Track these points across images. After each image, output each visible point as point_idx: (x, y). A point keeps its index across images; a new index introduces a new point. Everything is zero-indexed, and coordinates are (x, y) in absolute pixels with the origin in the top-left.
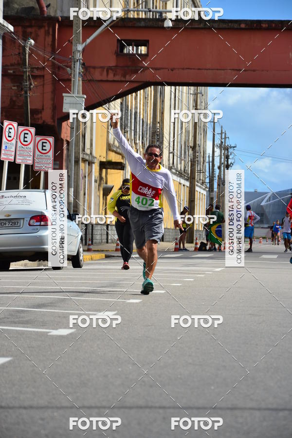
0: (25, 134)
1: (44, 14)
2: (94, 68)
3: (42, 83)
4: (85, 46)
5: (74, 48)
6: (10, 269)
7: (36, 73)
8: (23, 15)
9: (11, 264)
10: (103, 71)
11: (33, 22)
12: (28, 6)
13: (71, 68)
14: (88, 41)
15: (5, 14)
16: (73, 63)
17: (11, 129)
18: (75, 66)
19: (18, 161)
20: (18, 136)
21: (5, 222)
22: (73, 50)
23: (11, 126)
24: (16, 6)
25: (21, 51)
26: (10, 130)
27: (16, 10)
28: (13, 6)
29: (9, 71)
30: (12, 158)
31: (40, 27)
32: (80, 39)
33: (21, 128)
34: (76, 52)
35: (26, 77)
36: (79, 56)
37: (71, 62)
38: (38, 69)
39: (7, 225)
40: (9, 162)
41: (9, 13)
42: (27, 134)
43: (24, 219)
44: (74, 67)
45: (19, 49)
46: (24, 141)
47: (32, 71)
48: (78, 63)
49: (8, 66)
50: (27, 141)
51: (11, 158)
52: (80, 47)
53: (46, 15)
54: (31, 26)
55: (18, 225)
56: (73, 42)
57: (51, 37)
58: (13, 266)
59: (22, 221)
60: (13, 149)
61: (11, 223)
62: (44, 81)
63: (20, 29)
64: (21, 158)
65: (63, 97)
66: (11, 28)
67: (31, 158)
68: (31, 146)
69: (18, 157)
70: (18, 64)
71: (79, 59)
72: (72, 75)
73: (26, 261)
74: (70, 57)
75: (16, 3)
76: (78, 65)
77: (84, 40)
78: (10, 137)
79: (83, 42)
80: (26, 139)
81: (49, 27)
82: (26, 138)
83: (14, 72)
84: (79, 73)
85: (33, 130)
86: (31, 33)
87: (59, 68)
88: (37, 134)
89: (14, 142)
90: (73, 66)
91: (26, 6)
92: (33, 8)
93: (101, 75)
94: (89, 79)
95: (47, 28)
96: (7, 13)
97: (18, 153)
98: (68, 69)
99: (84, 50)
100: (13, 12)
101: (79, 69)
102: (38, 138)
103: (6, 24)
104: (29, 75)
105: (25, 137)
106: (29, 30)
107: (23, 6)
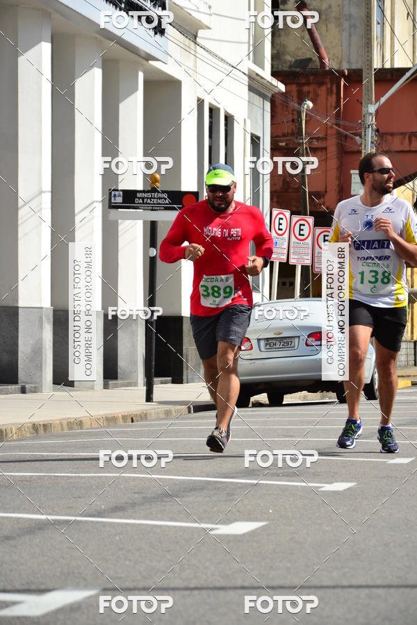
0: (301, 225)
1: (325, 67)
2: (392, 135)
3: (324, 157)
4: (379, 107)
5: (364, 109)
6: (284, 403)
7: (316, 144)
8: (298, 70)
9: (285, 396)
10: (404, 138)
11: (312, 78)
12: (304, 58)
13: (361, 137)
14: (383, 100)
15: (274, 70)
16: (363, 129)
17: (282, 219)
18: (367, 133)
19: (292, 262)
20: (291, 228)
21: (274, 341)
22: (363, 113)
23: (281, 216)
24: (289, 58)
25: (296, 117)
26: (281, 221)
27: (288, 64)
28: (286, 57)
29: (281, 144)
30: (285, 257)
31: (321, 84)
32: (372, 98)
33: (295, 218)
34: (368, 115)
35: (303, 150)
36: (371, 120)
37: (360, 128)
38: (318, 139)
39: (277, 346)
40: (280, 263)
41: (280, 68)
42: (304, 225)
43: (299, 337)
44: (365, 135)
45: (293, 114)
46: (300, 235)
47: (310, 142)
48: (370, 129)
49: (280, 137)
50: (303, 235)
51: (282, 257)
52: (372, 109)
53: (327, 69)
54: (308, 84)
55: (292, 345)
56: (363, 102)
57: (334, 96)
58: (287, 399)
59: (297, 340)
60: (286, 246)
61: (282, 344)
62: (327, 154)
63: (294, 88)
64: (296, 257)
65: (351, 175)
66: (282, 87)
67: (309, 257)
68: (309, 241)
69: (292, 256)
70: (293, 134)
71: (372, 125)
72: (363, 146)
73: (305, 393)
74: (360, 121)
75: (289, 54)
76: (370, 132)
77: (377, 100)
78: (281, 230)
79: (376, 101)
80: (302, 232)
81: (332, 85)
82: (303, 230)
83: (286, 144)
84: (372, 142)
85: (311, 220)
86: (309, 92)
87: (346, 136)
88: (316, 224)
89: (286, 236)
90: (363, 134)
91: (301, 58)
92: (310, 60)
93: (402, 143)
94: (385, 150)
95: (329, 86)
96: (278, 68)
97: (292, 250)
98: (357, 138)
99: (377, 111)
100: (285, 65)
101: (372, 137)
102: (318, 230)
103: (275, 82)
104: (306, 148)
105: (300, 230)
106: (306, 89)
107: (298, 58)
